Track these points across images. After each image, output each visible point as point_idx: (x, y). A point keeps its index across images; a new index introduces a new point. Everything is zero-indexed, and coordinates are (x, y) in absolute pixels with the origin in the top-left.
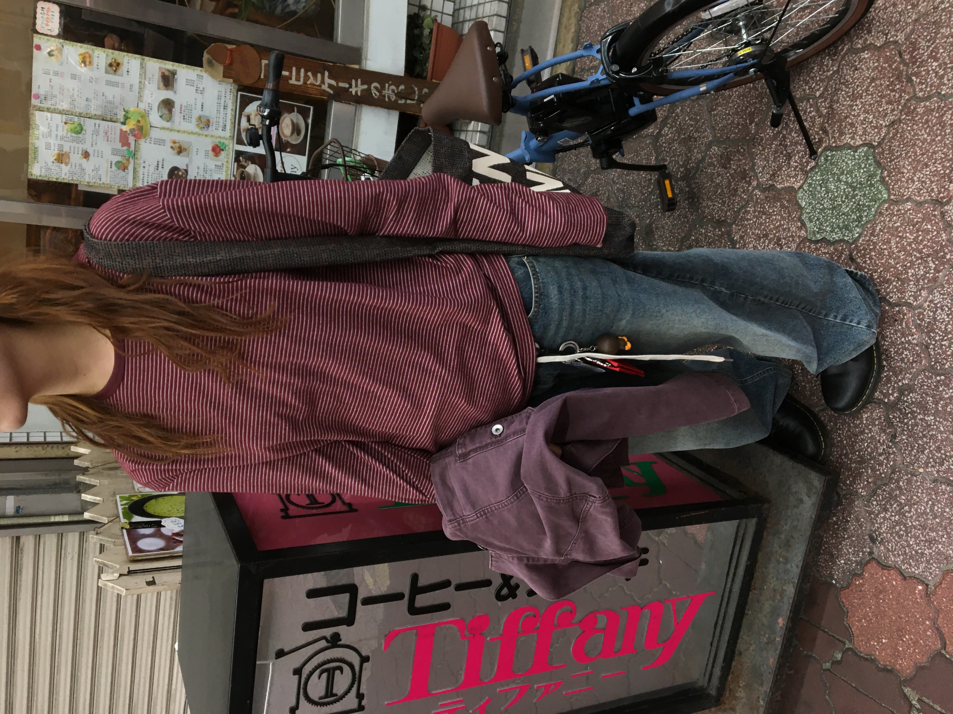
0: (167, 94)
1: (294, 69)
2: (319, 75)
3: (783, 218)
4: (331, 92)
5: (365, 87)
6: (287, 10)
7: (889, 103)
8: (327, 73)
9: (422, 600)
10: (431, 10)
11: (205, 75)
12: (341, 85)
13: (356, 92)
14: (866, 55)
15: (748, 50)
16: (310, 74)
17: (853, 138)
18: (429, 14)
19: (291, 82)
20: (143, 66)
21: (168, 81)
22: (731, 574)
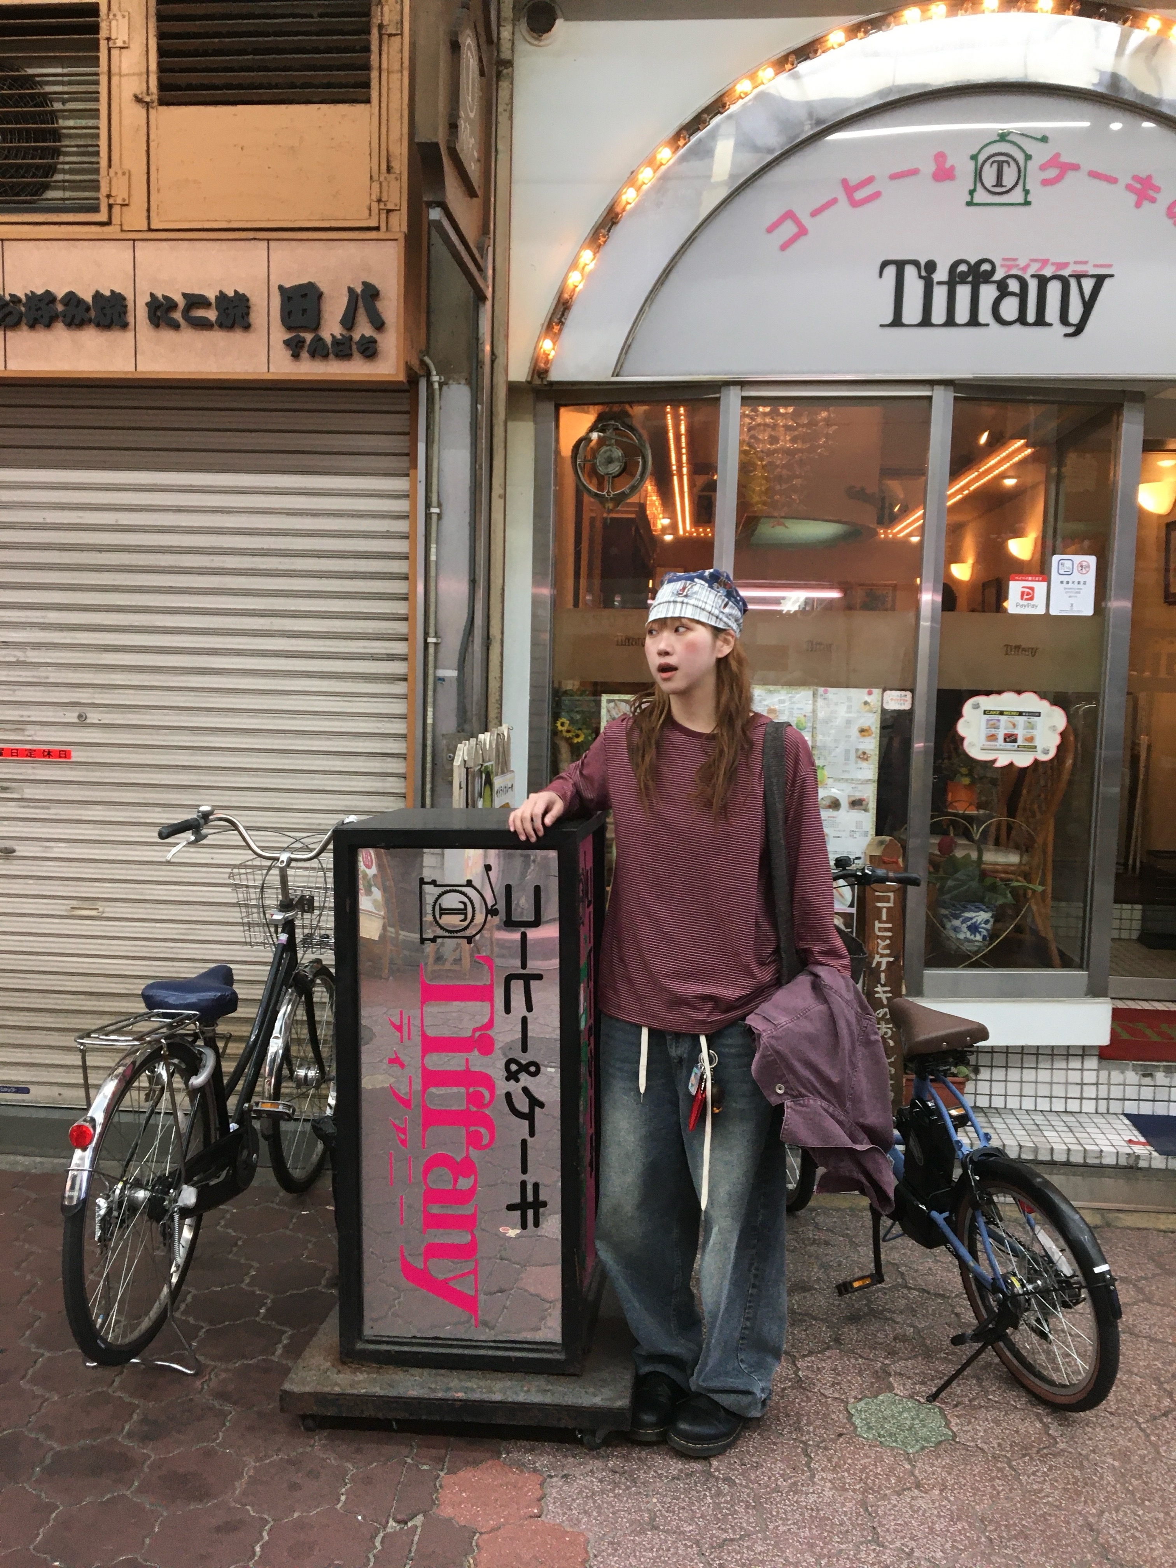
0: (844, 803)
1: (890, 925)
2: (888, 952)
3: (861, 1385)
4: (874, 965)
5: (885, 1002)
6: (945, 920)
7: (999, 1445)
8: (891, 959)
9: (517, 987)
10: (976, 1080)
11: (869, 838)
12: (883, 975)
13: (878, 992)
14: (1038, 1425)
15: (1017, 1285)
16: (888, 942)
17: (957, 1424)
18: (973, 1076)
19: (876, 922)
20: (868, 781)
21: (857, 804)
22: (497, 1344)
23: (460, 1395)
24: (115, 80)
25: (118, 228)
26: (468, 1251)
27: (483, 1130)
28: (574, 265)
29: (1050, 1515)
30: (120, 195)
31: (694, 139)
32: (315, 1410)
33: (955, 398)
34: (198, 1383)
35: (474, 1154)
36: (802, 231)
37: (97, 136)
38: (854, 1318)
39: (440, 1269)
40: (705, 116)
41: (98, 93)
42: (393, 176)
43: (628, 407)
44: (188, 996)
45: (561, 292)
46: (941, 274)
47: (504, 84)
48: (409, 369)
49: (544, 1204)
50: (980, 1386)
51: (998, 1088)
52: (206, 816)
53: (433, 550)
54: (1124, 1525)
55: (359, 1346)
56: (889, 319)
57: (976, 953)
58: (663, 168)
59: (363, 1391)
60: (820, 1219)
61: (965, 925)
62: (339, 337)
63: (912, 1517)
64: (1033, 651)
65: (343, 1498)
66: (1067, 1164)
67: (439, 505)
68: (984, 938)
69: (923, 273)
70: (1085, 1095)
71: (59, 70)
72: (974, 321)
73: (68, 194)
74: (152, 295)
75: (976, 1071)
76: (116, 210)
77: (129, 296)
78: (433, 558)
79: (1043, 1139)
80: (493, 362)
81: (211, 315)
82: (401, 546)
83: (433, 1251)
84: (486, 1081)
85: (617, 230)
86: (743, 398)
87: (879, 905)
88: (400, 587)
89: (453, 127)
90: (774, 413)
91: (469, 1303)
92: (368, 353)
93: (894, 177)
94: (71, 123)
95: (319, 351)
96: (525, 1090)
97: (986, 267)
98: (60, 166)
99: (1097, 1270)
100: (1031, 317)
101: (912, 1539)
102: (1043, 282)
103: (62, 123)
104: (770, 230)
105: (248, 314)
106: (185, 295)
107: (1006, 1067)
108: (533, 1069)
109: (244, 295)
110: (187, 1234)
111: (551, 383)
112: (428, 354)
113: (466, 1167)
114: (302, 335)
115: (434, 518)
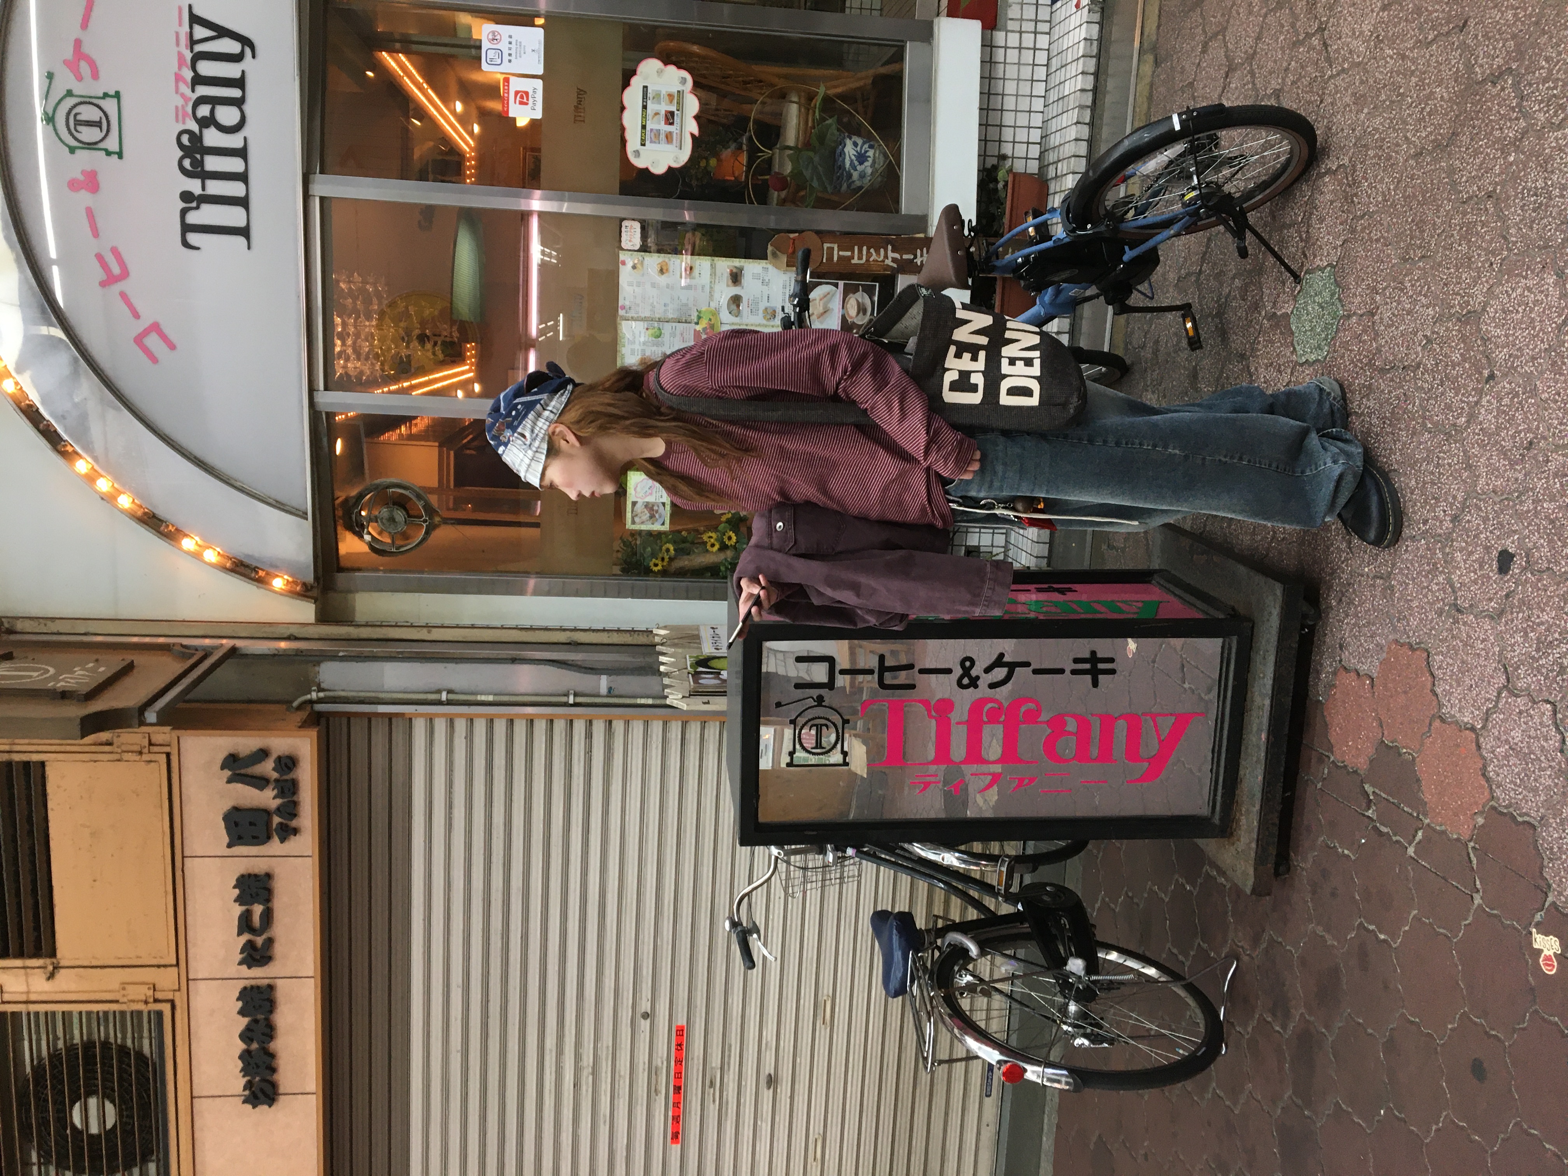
0: (735, 290)
1: (856, 248)
2: (882, 251)
3: (1282, 345)
4: (895, 266)
6: (853, 187)
7: (1341, 224)
8: (890, 247)
9: (890, 678)
10: (1013, 158)
11: (770, 267)
12: (905, 257)
14: (1327, 179)
15: (1193, 194)
16: (872, 250)
17: (1321, 260)
18: (1008, 163)
19: (853, 262)
20: (713, 267)
21: (736, 277)
22: (1222, 696)
23: (1264, 736)
24: (33, 997)
25: (177, 994)
26: (1134, 723)
27: (1023, 709)
28: (197, 556)
29: (1405, 191)
30: (144, 992)
31: (65, 437)
32: (1270, 866)
33: (321, 173)
34: (1246, 959)
35: (1045, 716)
36: (155, 328)
37: (89, 1013)
38: (1223, 334)
39: (1150, 746)
40: (41, 426)
41: (46, 1013)
42: (115, 740)
43: (337, 502)
44: (896, 959)
45: (224, 569)
46: (194, 186)
47: (19, 626)
48: (305, 725)
49: (1093, 653)
50: (1290, 226)
51: (1022, 135)
52: (734, 924)
53: (483, 698)
54: (1420, 120)
55: (1216, 820)
56: (241, 240)
57: (886, 156)
58: (96, 467)
59: (1255, 823)
60: (1135, 343)
61: (859, 168)
62: (275, 792)
63: (1397, 328)
64: (581, 93)
65: (1346, 852)
66: (1096, 75)
67: (439, 692)
68: (871, 147)
69: (194, 204)
70: (1032, 46)
71: (26, 1044)
72: (242, 153)
73: (146, 1034)
74: (240, 963)
75: (1004, 157)
76: (159, 995)
77: (242, 984)
78: (490, 698)
79: (1072, 96)
80: (296, 639)
81: (258, 909)
82: (480, 727)
83: (1133, 754)
84: (976, 707)
85: (161, 512)
86: (326, 389)
87: (835, 259)
88: (520, 728)
89: (64, 695)
90: (342, 337)
91: (1182, 721)
92: (290, 764)
93: (96, 233)
94: (76, 1032)
95: (290, 809)
96: (988, 670)
97: (185, 140)
98: (119, 1041)
99: (1177, 127)
100: (236, 93)
101: (1415, 335)
102: (198, 80)
103: (77, 1040)
104: (154, 359)
105: (256, 876)
106: (240, 934)
107: (1001, 126)
108: (967, 663)
109: (238, 880)
110: (1113, 956)
111: (316, 578)
112: (291, 702)
113: (1057, 724)
114: (274, 826)
115: (452, 697)
